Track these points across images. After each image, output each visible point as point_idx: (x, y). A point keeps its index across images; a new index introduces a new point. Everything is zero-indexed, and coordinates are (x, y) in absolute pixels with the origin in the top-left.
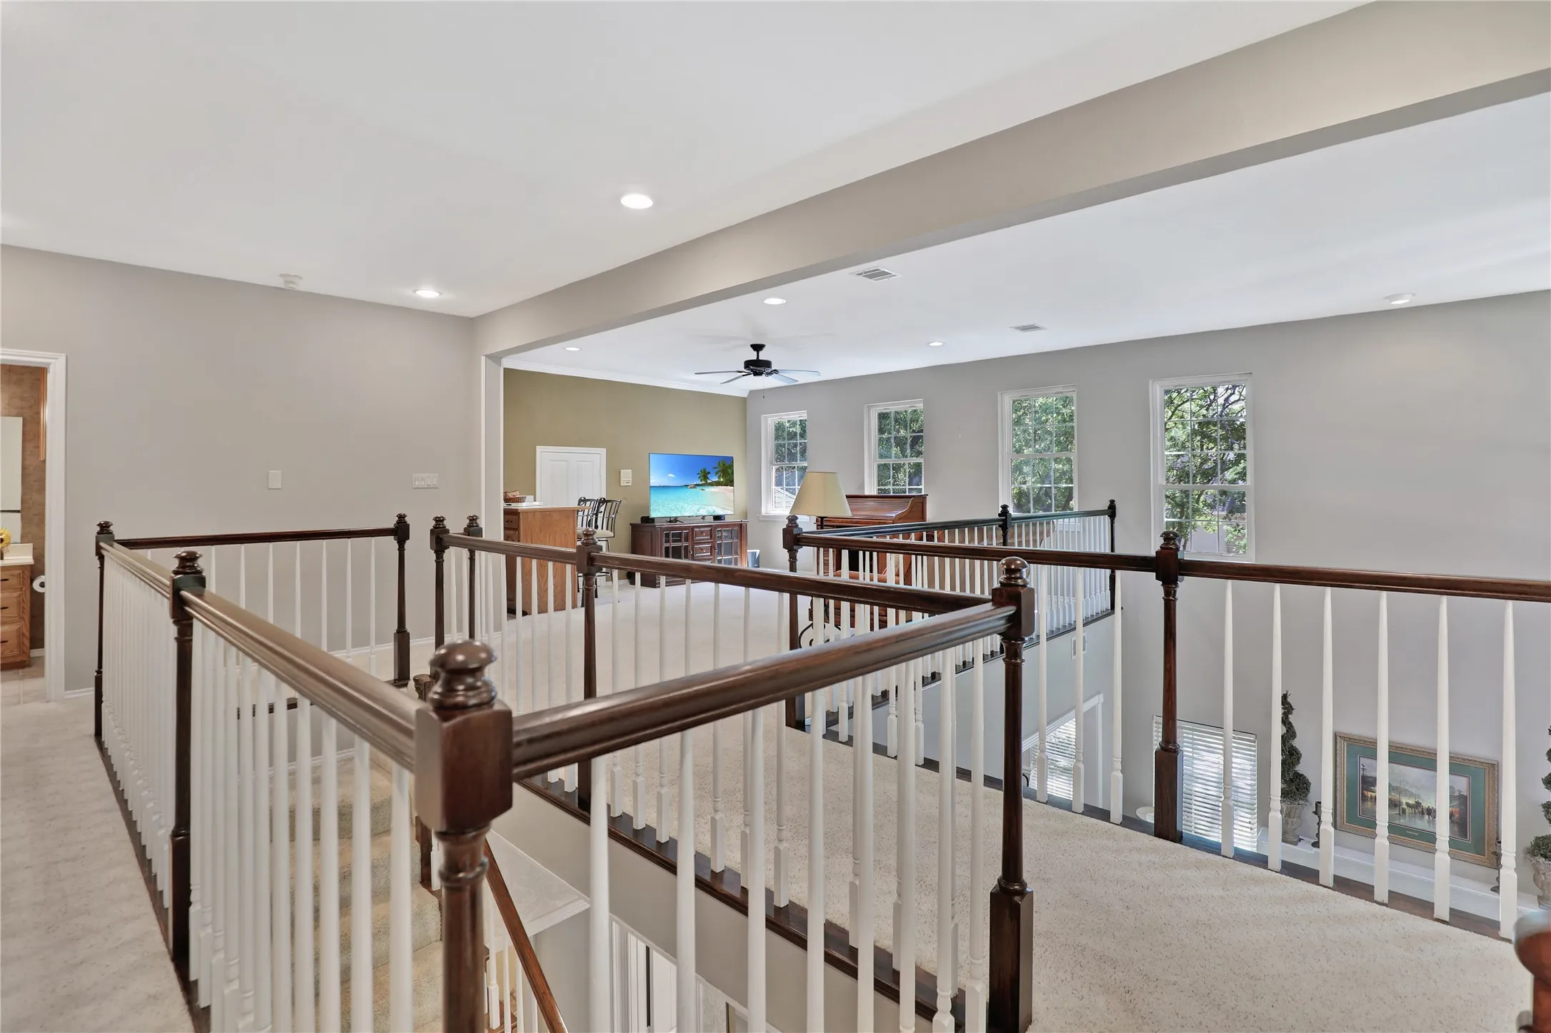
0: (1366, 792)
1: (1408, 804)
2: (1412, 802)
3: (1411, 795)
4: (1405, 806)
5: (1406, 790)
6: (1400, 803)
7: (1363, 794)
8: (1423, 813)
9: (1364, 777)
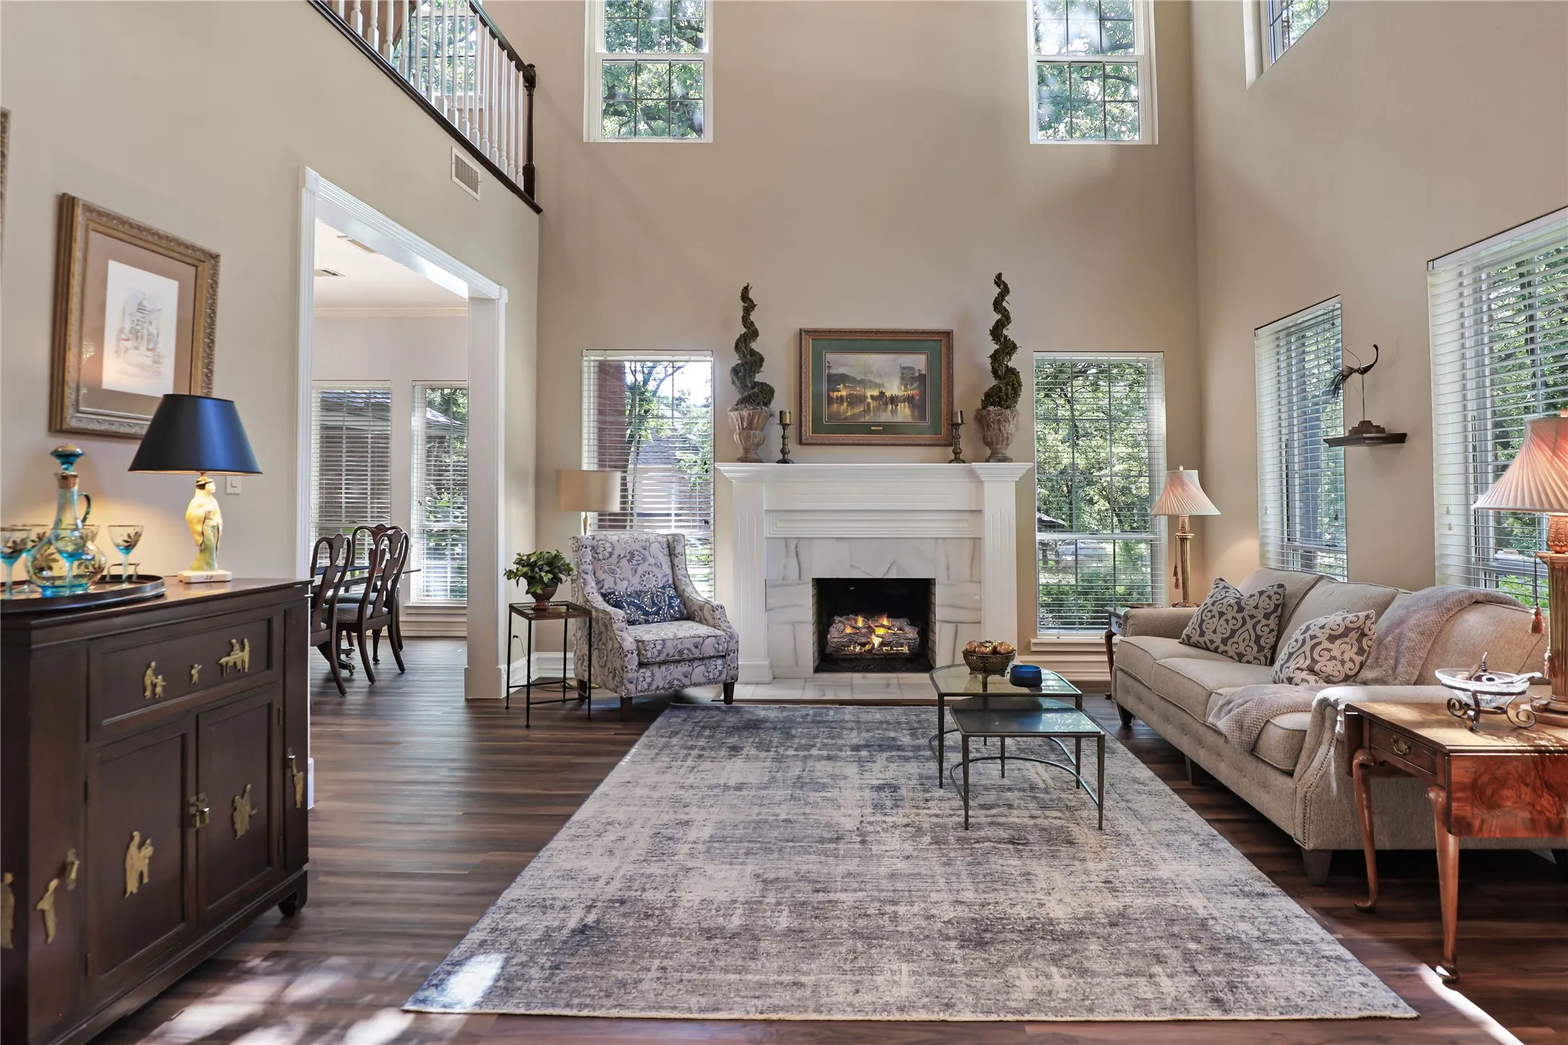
0: (831, 394)
1: (872, 397)
2: (876, 393)
3: (877, 385)
4: (869, 400)
5: (870, 381)
6: (865, 397)
7: (829, 396)
8: (886, 404)
9: (830, 376)
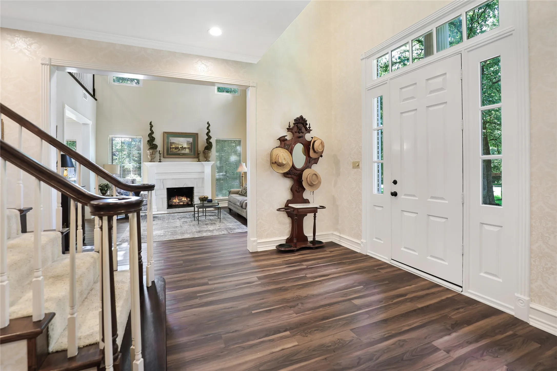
0: (171, 146)
1: (180, 147)
2: (181, 147)
3: (181, 145)
4: (180, 148)
5: (180, 144)
7: (170, 147)
8: (183, 149)
9: (170, 142)
